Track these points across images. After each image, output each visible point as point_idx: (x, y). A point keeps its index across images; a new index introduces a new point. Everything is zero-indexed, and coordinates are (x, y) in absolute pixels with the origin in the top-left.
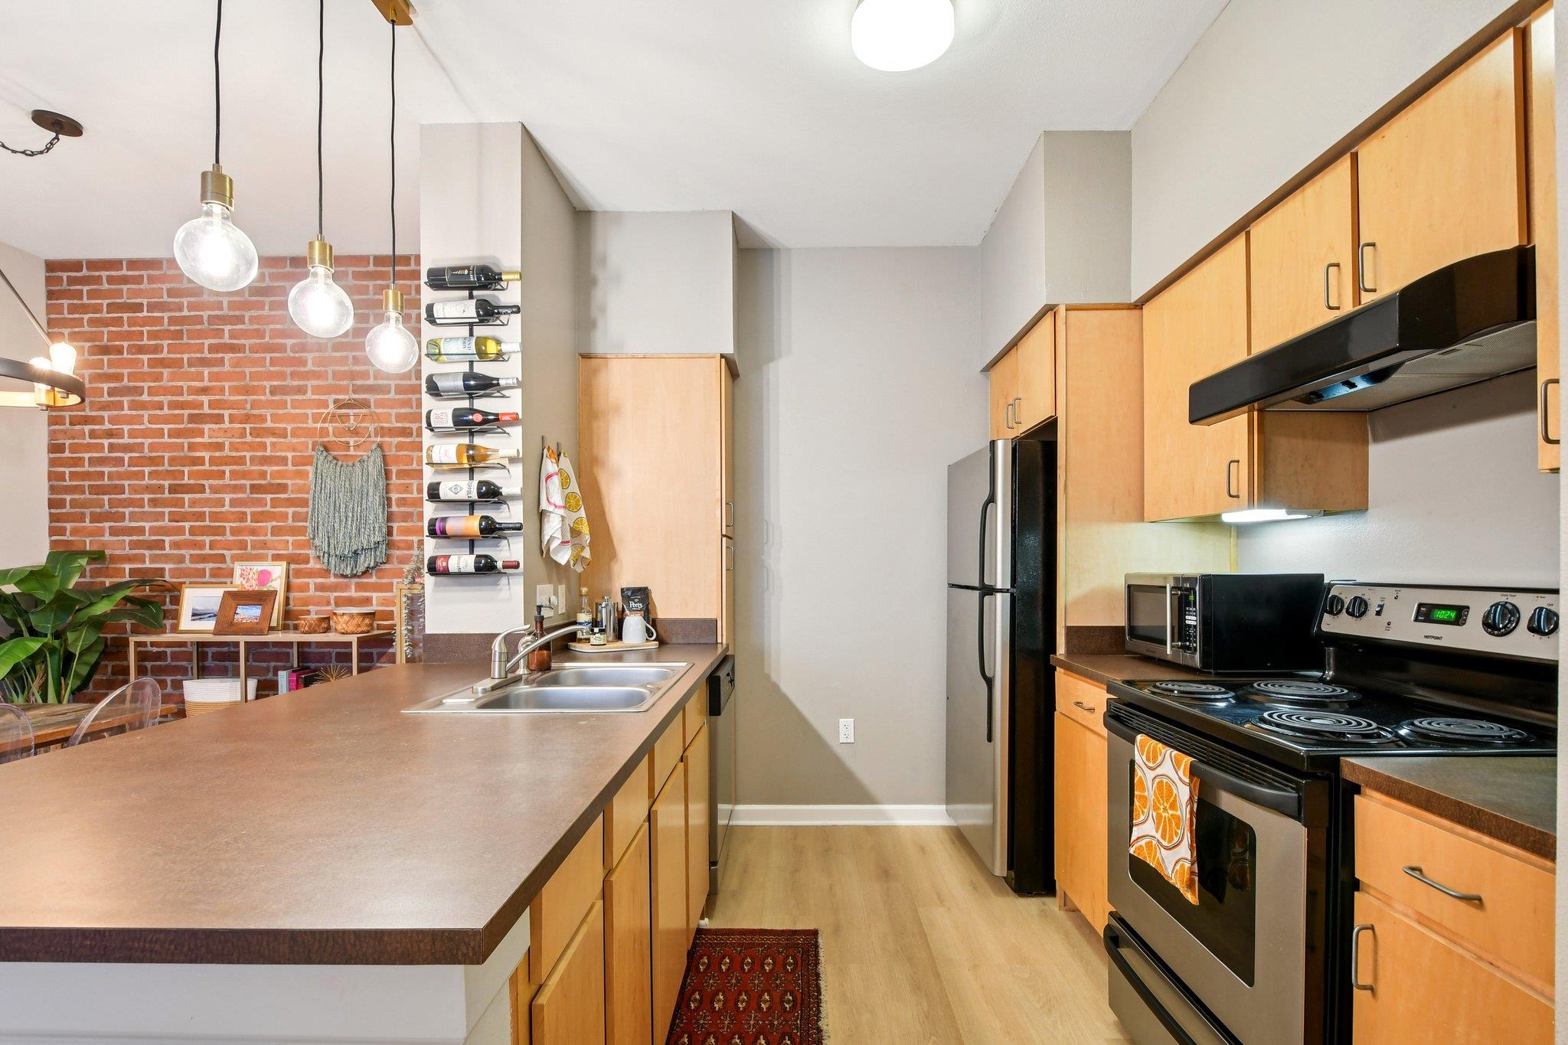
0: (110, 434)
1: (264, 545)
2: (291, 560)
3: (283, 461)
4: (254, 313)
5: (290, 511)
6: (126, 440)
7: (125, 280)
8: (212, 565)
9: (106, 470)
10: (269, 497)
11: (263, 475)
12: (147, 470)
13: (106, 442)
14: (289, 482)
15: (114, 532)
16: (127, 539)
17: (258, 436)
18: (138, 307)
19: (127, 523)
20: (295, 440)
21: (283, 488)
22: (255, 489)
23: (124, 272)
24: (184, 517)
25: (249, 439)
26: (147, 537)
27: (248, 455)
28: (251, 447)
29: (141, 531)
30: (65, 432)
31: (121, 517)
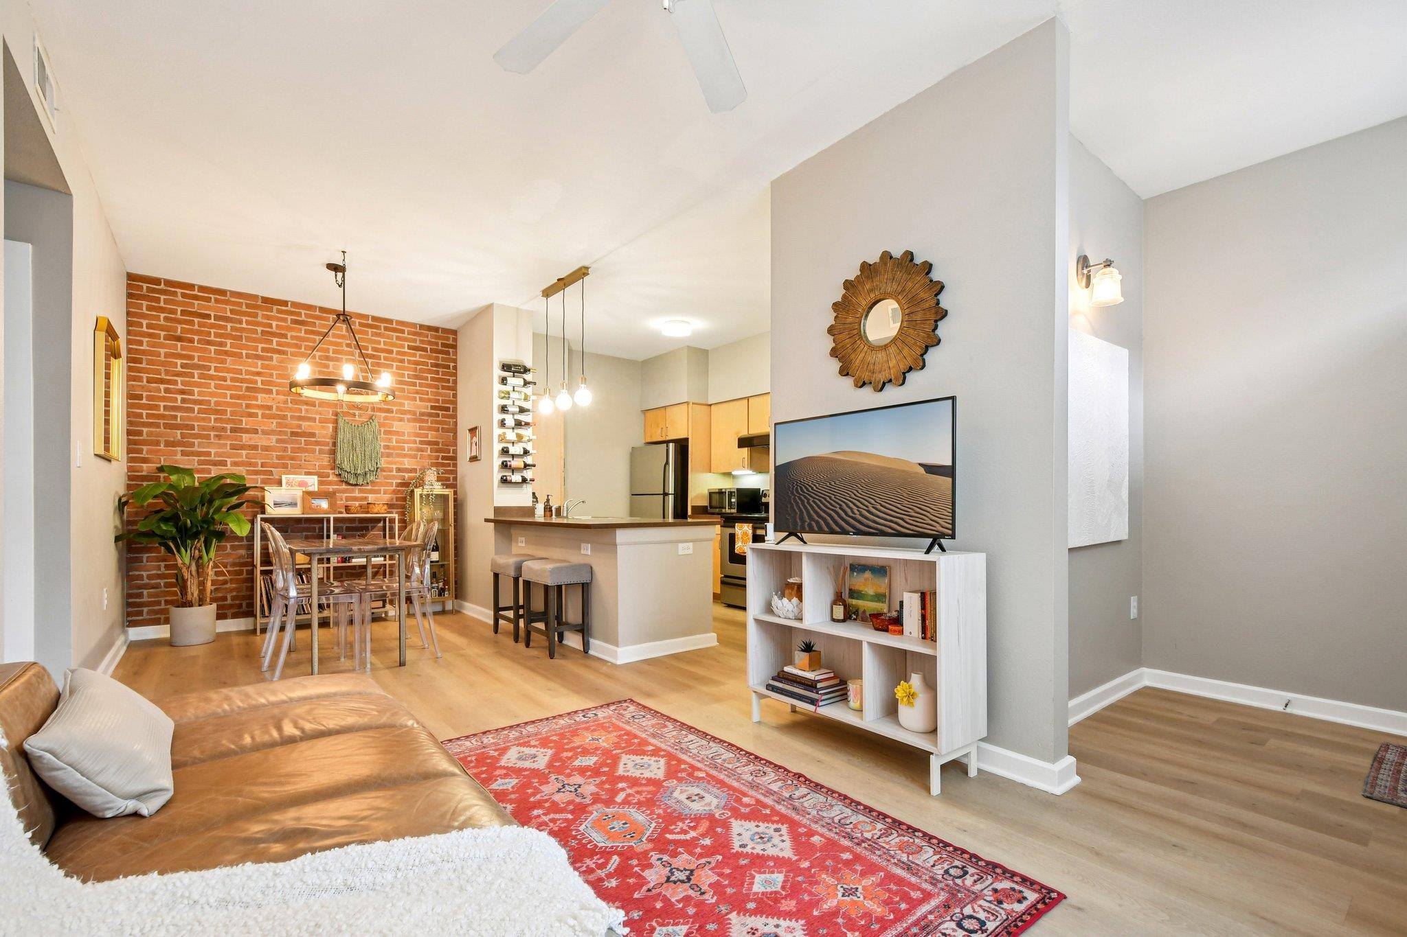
0: (182, 392)
1: (300, 467)
2: (320, 475)
3: (314, 420)
4: (294, 334)
5: (317, 448)
6: (196, 397)
7: (196, 298)
8: (262, 477)
9: (179, 414)
10: (303, 439)
11: (300, 426)
12: (213, 417)
13: (179, 397)
14: (317, 432)
15: (184, 453)
16: (196, 458)
17: (296, 404)
18: (208, 317)
19: (196, 449)
20: (320, 409)
21: (313, 435)
22: (293, 434)
23: (196, 292)
24: (242, 447)
25: (290, 405)
26: (212, 458)
27: (289, 414)
28: (291, 410)
29: (209, 454)
30: (143, 387)
31: (193, 445)
